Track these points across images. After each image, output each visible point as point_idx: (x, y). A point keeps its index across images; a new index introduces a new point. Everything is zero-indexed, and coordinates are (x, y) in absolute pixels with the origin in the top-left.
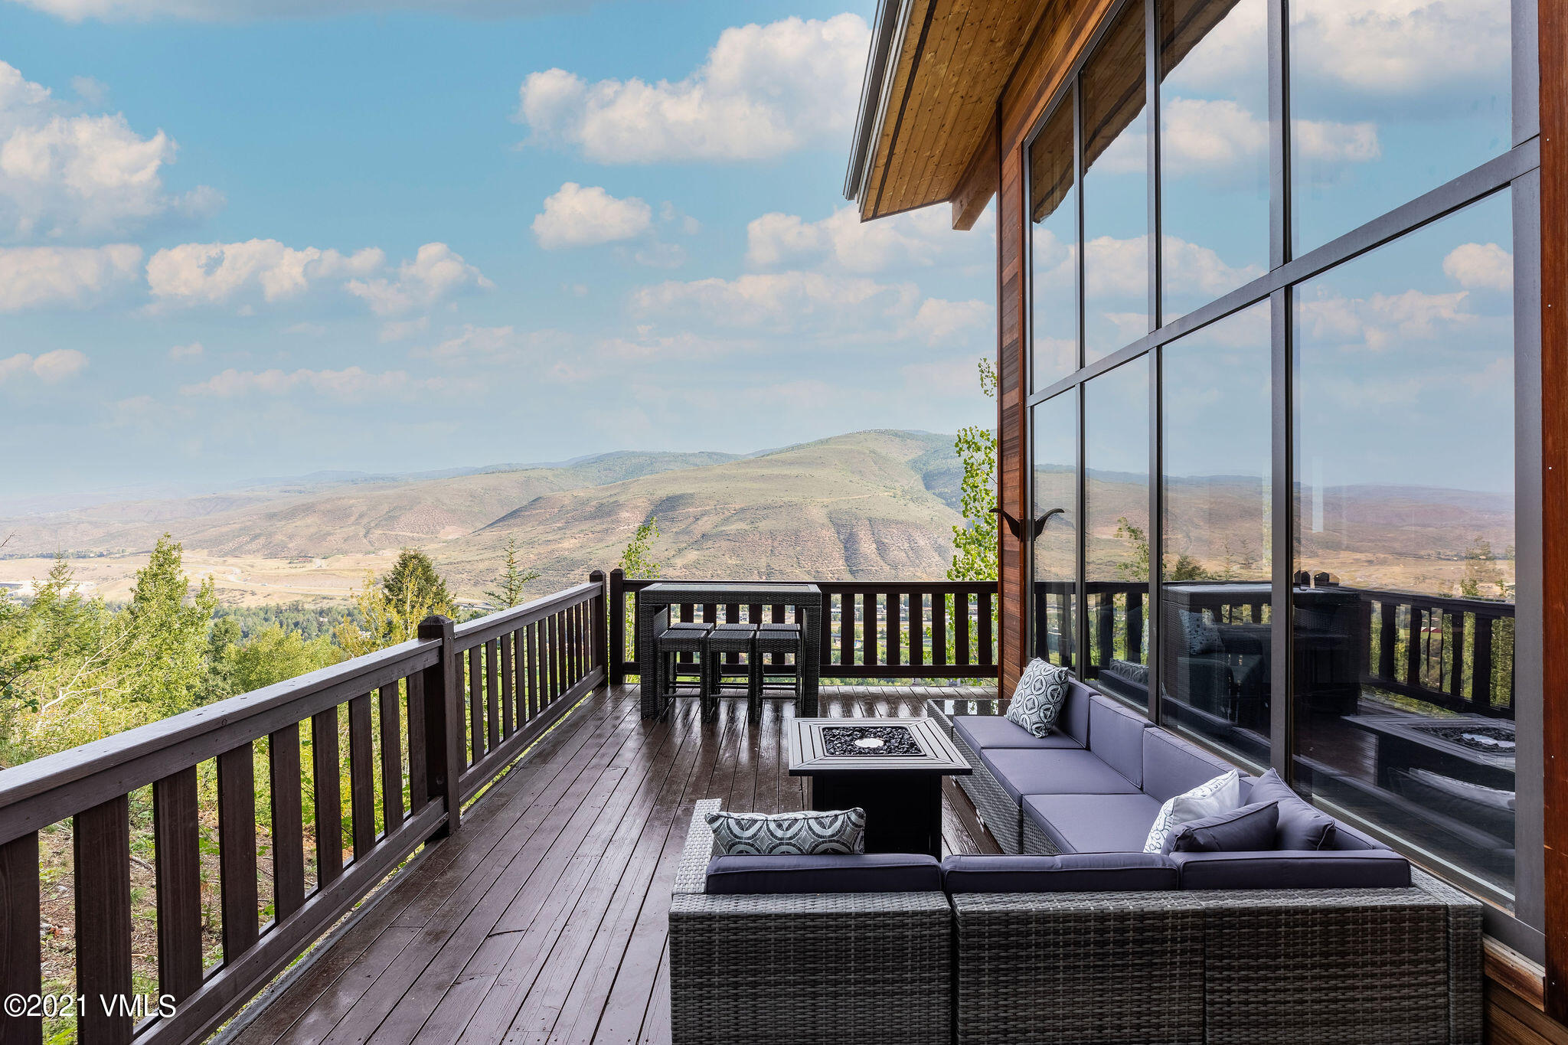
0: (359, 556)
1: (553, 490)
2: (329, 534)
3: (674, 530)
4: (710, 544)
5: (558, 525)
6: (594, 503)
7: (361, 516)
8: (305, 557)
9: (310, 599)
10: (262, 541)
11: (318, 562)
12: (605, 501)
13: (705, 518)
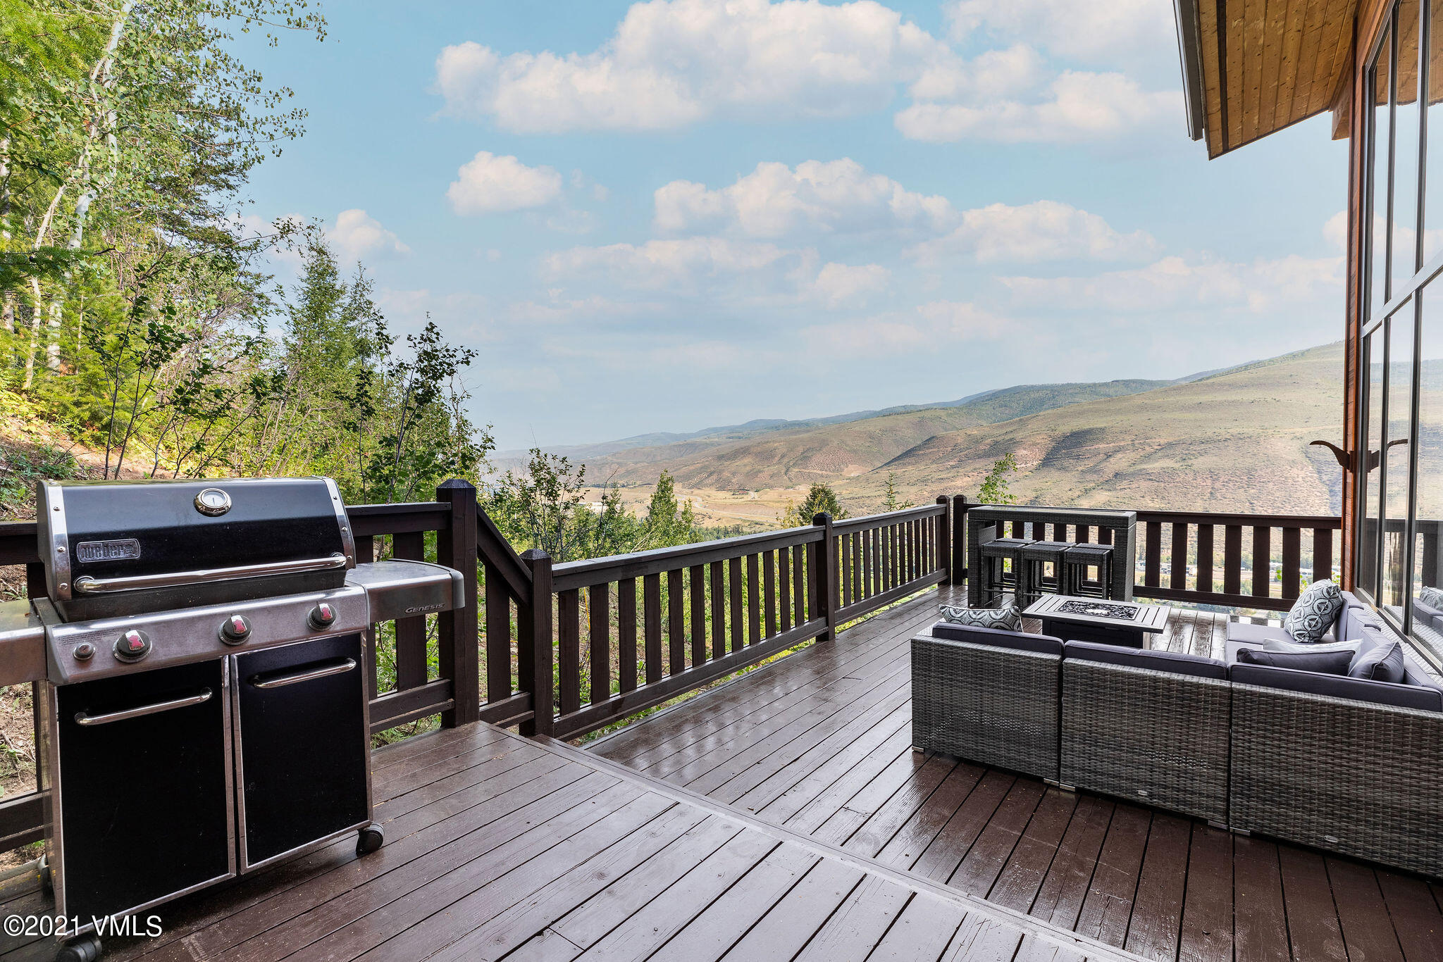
0: (781, 490)
1: (946, 430)
2: (760, 471)
3: (1080, 468)
4: (1125, 484)
5: (951, 463)
6: (989, 441)
7: (783, 457)
8: (743, 490)
9: (747, 524)
10: (715, 477)
11: (752, 494)
12: (1000, 439)
13: (1119, 455)
